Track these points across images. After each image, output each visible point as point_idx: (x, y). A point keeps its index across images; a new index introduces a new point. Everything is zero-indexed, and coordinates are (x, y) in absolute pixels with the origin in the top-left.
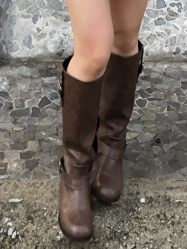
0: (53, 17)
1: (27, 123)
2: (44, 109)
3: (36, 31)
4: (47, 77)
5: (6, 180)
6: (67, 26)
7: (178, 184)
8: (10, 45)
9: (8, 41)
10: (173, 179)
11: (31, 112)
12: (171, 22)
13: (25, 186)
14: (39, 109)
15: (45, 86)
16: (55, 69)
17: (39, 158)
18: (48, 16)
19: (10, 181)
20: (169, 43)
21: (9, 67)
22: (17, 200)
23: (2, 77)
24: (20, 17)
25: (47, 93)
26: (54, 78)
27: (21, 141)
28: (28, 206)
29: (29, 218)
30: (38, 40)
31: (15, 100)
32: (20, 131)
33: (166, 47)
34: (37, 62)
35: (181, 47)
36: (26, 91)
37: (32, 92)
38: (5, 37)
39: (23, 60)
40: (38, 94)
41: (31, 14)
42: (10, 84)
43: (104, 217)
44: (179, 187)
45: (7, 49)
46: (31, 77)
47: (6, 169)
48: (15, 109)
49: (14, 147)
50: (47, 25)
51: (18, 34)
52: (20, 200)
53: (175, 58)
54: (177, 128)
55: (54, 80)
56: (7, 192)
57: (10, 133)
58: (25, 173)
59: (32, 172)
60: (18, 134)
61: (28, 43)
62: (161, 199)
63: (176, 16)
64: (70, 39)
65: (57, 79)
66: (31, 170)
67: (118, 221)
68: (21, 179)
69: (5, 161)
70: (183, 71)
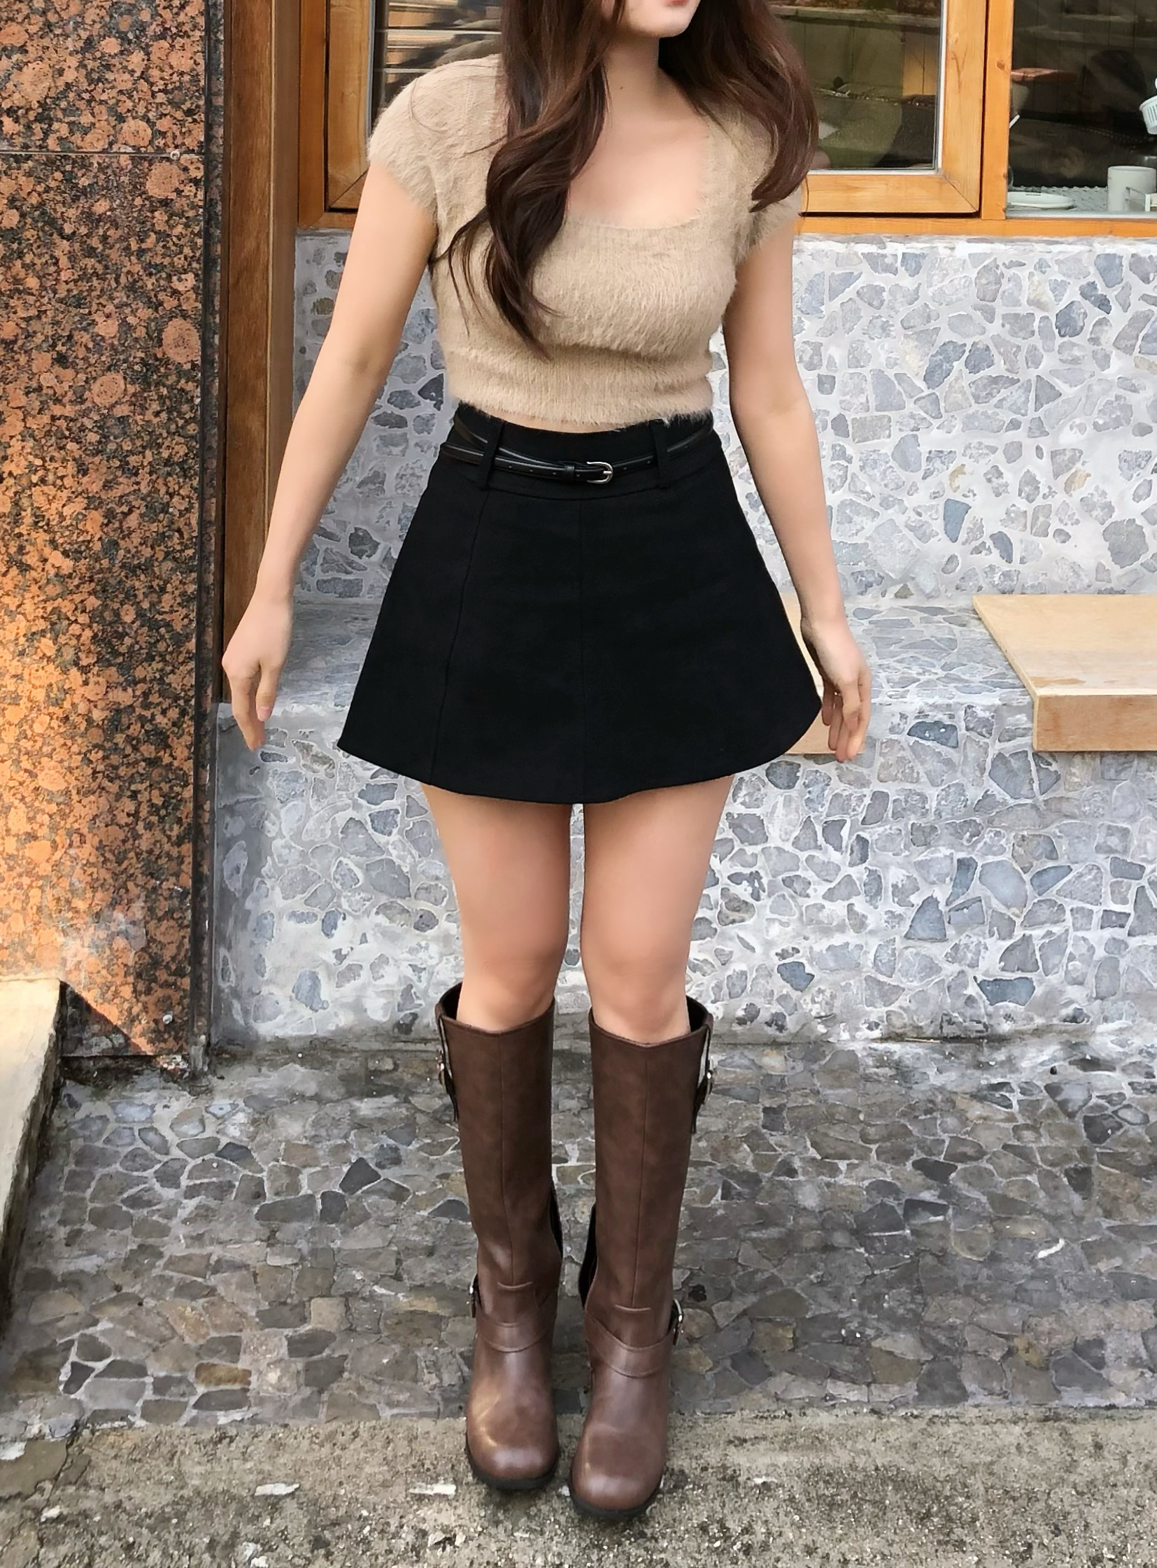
0: (381, 916)
1: (308, 1242)
2: (359, 1198)
3: (331, 959)
4: (368, 1096)
5: (247, 1426)
6: (423, 944)
7: (761, 1428)
8: (254, 1000)
9: (250, 990)
10: (746, 1412)
11: (320, 1207)
12: (733, 930)
13: (305, 1444)
14: (342, 1196)
15: (362, 1125)
16: (388, 1071)
17: (346, 1352)
18: (367, 913)
19: (259, 1427)
20: (725, 990)
21: (250, 1068)
22: (281, 1489)
23: (231, 1097)
24: (285, 919)
25: (366, 1149)
26: (390, 1099)
27: (289, 1301)
28: (313, 1506)
29: (318, 1543)
30: (339, 986)
31: (271, 1170)
32: (285, 1267)
33: (713, 1002)
34: (335, 1052)
35: (760, 1002)
36: (304, 1142)
37: (319, 1146)
38: (240, 977)
39: (292, 1045)
40: (338, 1152)
41: (316, 910)
42: (254, 1122)
43: (542, 1533)
44: (764, 1438)
45: (246, 1012)
46: (318, 1098)
47: (246, 1390)
48: (270, 1198)
49: (269, 1320)
50: (364, 939)
51: (278, 970)
52: (291, 1489)
53: (743, 1034)
54: (753, 1253)
55: (390, 1108)
56: (249, 1465)
57: (255, 1275)
58: (303, 1400)
59: (325, 1397)
60: (280, 1277)
61: (309, 994)
62: (711, 1478)
63: (747, 911)
64: (434, 980)
65: (397, 1105)
66: (320, 1392)
67: (583, 1545)
68: (291, 1423)
69: (243, 1363)
70: (769, 1075)
